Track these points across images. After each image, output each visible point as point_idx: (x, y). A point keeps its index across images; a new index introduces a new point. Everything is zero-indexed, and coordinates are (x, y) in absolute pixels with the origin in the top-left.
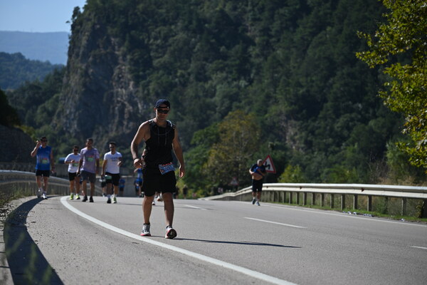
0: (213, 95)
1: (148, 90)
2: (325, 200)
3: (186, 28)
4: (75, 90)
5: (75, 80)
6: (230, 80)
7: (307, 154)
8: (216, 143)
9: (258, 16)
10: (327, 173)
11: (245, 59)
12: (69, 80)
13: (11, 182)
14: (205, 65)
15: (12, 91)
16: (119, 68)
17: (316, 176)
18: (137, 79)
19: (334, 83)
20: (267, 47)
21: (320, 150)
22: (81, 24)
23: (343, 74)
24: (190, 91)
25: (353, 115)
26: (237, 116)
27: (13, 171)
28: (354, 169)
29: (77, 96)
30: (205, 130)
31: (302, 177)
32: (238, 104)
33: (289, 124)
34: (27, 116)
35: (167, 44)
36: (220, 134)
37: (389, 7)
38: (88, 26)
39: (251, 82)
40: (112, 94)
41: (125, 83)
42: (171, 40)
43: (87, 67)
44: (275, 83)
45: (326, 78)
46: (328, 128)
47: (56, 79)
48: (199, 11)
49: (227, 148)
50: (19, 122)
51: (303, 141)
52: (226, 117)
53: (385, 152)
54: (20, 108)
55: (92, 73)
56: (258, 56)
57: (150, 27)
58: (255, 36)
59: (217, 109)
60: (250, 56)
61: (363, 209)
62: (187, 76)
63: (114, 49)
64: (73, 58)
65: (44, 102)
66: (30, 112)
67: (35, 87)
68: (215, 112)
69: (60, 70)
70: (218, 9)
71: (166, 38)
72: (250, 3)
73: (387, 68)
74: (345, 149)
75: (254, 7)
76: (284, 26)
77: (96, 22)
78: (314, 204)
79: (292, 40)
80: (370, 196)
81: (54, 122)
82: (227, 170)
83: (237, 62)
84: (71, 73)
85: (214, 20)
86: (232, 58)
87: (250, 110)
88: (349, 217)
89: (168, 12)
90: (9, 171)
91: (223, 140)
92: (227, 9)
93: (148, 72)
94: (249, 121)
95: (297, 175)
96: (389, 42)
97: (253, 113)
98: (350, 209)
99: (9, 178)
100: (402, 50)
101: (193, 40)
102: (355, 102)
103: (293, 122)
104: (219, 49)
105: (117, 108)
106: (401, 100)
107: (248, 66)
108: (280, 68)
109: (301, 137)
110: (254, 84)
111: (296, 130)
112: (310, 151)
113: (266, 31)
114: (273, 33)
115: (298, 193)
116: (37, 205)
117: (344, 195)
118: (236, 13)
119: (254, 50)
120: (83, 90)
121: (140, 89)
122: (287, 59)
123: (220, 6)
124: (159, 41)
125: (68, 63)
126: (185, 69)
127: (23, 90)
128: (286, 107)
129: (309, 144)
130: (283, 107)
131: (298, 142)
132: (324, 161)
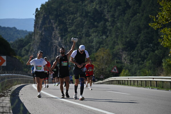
0: (92, 42)
1: (66, 41)
2: (138, 83)
3: (81, 16)
4: (37, 41)
5: (37, 37)
6: (99, 36)
7: (131, 65)
8: (94, 61)
9: (110, 10)
10: (139, 72)
11: (105, 27)
12: (35, 37)
13: (13, 79)
14: (89, 30)
15: (12, 42)
16: (55, 32)
17: (134, 74)
18: (62, 36)
19: (141, 36)
20: (113, 22)
21: (136, 63)
22: (39, 15)
23: (144, 32)
24: (83, 41)
25: (149, 49)
26: (102, 50)
27: (13, 74)
28: (150, 70)
29: (38, 44)
31: (129, 74)
32: (103, 45)
33: (123, 53)
34: (18, 52)
35: (74, 22)
36: (96, 58)
37: (162, 5)
38: (42, 15)
39: (107, 37)
40: (52, 42)
41: (57, 38)
42: (75, 20)
43: (42, 32)
44: (117, 37)
45: (138, 34)
46: (139, 54)
47: (29, 37)
48: (86, 9)
49: (99, 63)
50: (15, 55)
51: (129, 60)
52: (98, 51)
53: (162, 63)
54: (15, 49)
55: (44, 34)
56: (110, 26)
57: (66, 16)
58: (108, 18)
59: (94, 47)
60: (107, 26)
61: (154, 86)
62: (82, 35)
63: (52, 24)
64: (36, 29)
65: (25, 46)
66: (19, 50)
67: (21, 41)
68: (94, 49)
69: (31, 34)
70: (93, 8)
71: (73, 20)
72: (106, 5)
73: (162, 30)
74: (146, 63)
75: (108, 6)
76: (120, 14)
77: (45, 14)
78: (134, 85)
79: (123, 19)
80: (156, 81)
81: (29, 54)
82: (99, 72)
83: (102, 29)
84: (35, 34)
85: (92, 12)
86: (100, 27)
87: (107, 48)
88: (148, 90)
89: (73, 9)
90: (11, 74)
91: (97, 60)
92: (97, 8)
93: (66, 33)
94: (107, 52)
95: (127, 73)
96: (162, 19)
97: (109, 49)
98: (148, 86)
99: (12, 77)
100: (167, 22)
101: (84, 20)
102: (149, 44)
103: (125, 52)
104: (94, 24)
105: (54, 48)
106: (168, 42)
107: (106, 30)
108: (119, 31)
109: (128, 58)
110: (109, 37)
111: (126, 55)
112: (132, 63)
113: (113, 16)
114: (116, 17)
115: (127, 80)
116: (23, 88)
117: (146, 81)
118: (101, 9)
119: (108, 23)
120: (40, 41)
121: (63, 40)
122: (122, 27)
123: (94, 6)
124: (70, 21)
125: (34, 30)
126: (81, 32)
127: (17, 42)
128: (122, 46)
129: (131, 61)
130: (121, 46)
131: (127, 60)
132: (138, 67)
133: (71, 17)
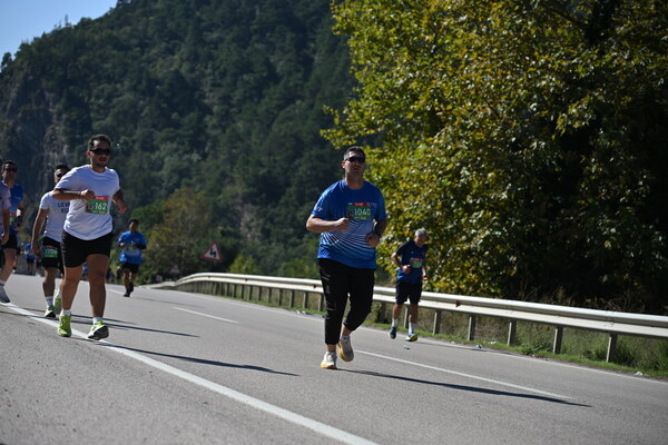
0: (160, 168)
2: (273, 296)
3: (134, 88)
6: (181, 152)
7: (264, 244)
8: (158, 223)
9: (219, 81)
10: (285, 268)
11: (200, 129)
14: (153, 132)
16: (53, 129)
18: (73, 143)
19: (300, 165)
20: (226, 117)
21: (278, 241)
22: (11, 73)
23: (311, 156)
24: (133, 161)
26: (184, 194)
30: (146, 207)
32: (188, 181)
33: (245, 208)
35: (111, 105)
36: (164, 214)
37: (362, 81)
38: (21, 75)
39: (204, 156)
40: (42, 158)
41: (58, 146)
42: (115, 101)
43: (16, 124)
44: (232, 160)
45: (291, 159)
46: (290, 216)
48: (150, 70)
49: (170, 230)
51: (259, 229)
52: (174, 196)
55: (21, 131)
56: (215, 127)
57: (92, 84)
58: (213, 104)
59: (164, 184)
60: (206, 126)
61: (313, 308)
62: (130, 144)
63: (47, 104)
68: (161, 188)
70: (172, 69)
71: (109, 98)
72: (210, 66)
74: (306, 242)
75: (214, 70)
76: (247, 94)
77: (29, 72)
78: (260, 299)
79: (255, 112)
82: (169, 256)
83: (191, 132)
85: (167, 81)
86: (185, 127)
87: (201, 189)
88: (296, 316)
89: (114, 67)
91: (166, 220)
92: (183, 70)
93: (85, 135)
94: (198, 201)
95: (249, 267)
96: (358, 121)
97: (203, 192)
98: (300, 308)
101: (141, 102)
103: (250, 206)
104: (171, 116)
107: (202, 138)
108: (239, 144)
109: (258, 225)
110: (210, 157)
111: (252, 216)
112: (267, 241)
113: (226, 99)
114: (234, 102)
115: (243, 286)
118: (193, 75)
119: (211, 119)
121: (75, 154)
122: (249, 133)
123: (176, 66)
124: (101, 101)
126: (130, 135)
128: (243, 189)
129: (266, 234)
130: (240, 189)
131: (254, 229)
132: (283, 254)
133: (106, 92)
